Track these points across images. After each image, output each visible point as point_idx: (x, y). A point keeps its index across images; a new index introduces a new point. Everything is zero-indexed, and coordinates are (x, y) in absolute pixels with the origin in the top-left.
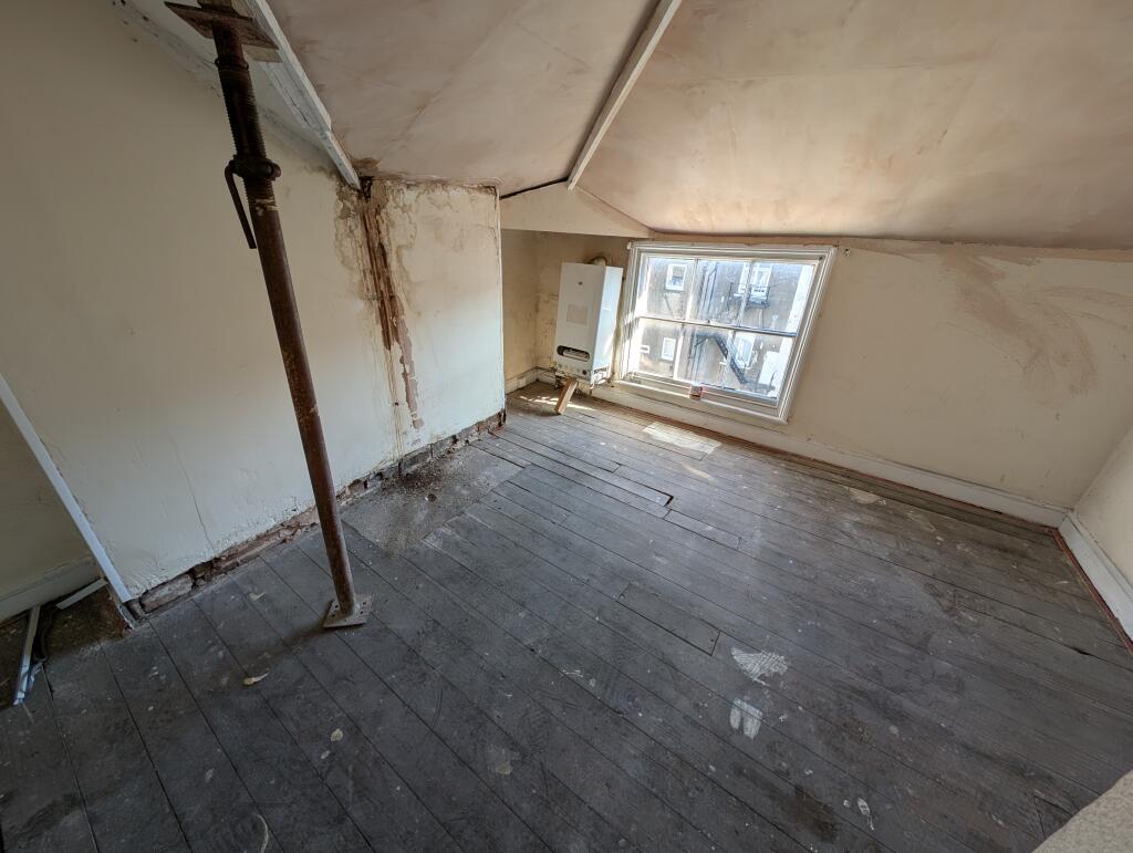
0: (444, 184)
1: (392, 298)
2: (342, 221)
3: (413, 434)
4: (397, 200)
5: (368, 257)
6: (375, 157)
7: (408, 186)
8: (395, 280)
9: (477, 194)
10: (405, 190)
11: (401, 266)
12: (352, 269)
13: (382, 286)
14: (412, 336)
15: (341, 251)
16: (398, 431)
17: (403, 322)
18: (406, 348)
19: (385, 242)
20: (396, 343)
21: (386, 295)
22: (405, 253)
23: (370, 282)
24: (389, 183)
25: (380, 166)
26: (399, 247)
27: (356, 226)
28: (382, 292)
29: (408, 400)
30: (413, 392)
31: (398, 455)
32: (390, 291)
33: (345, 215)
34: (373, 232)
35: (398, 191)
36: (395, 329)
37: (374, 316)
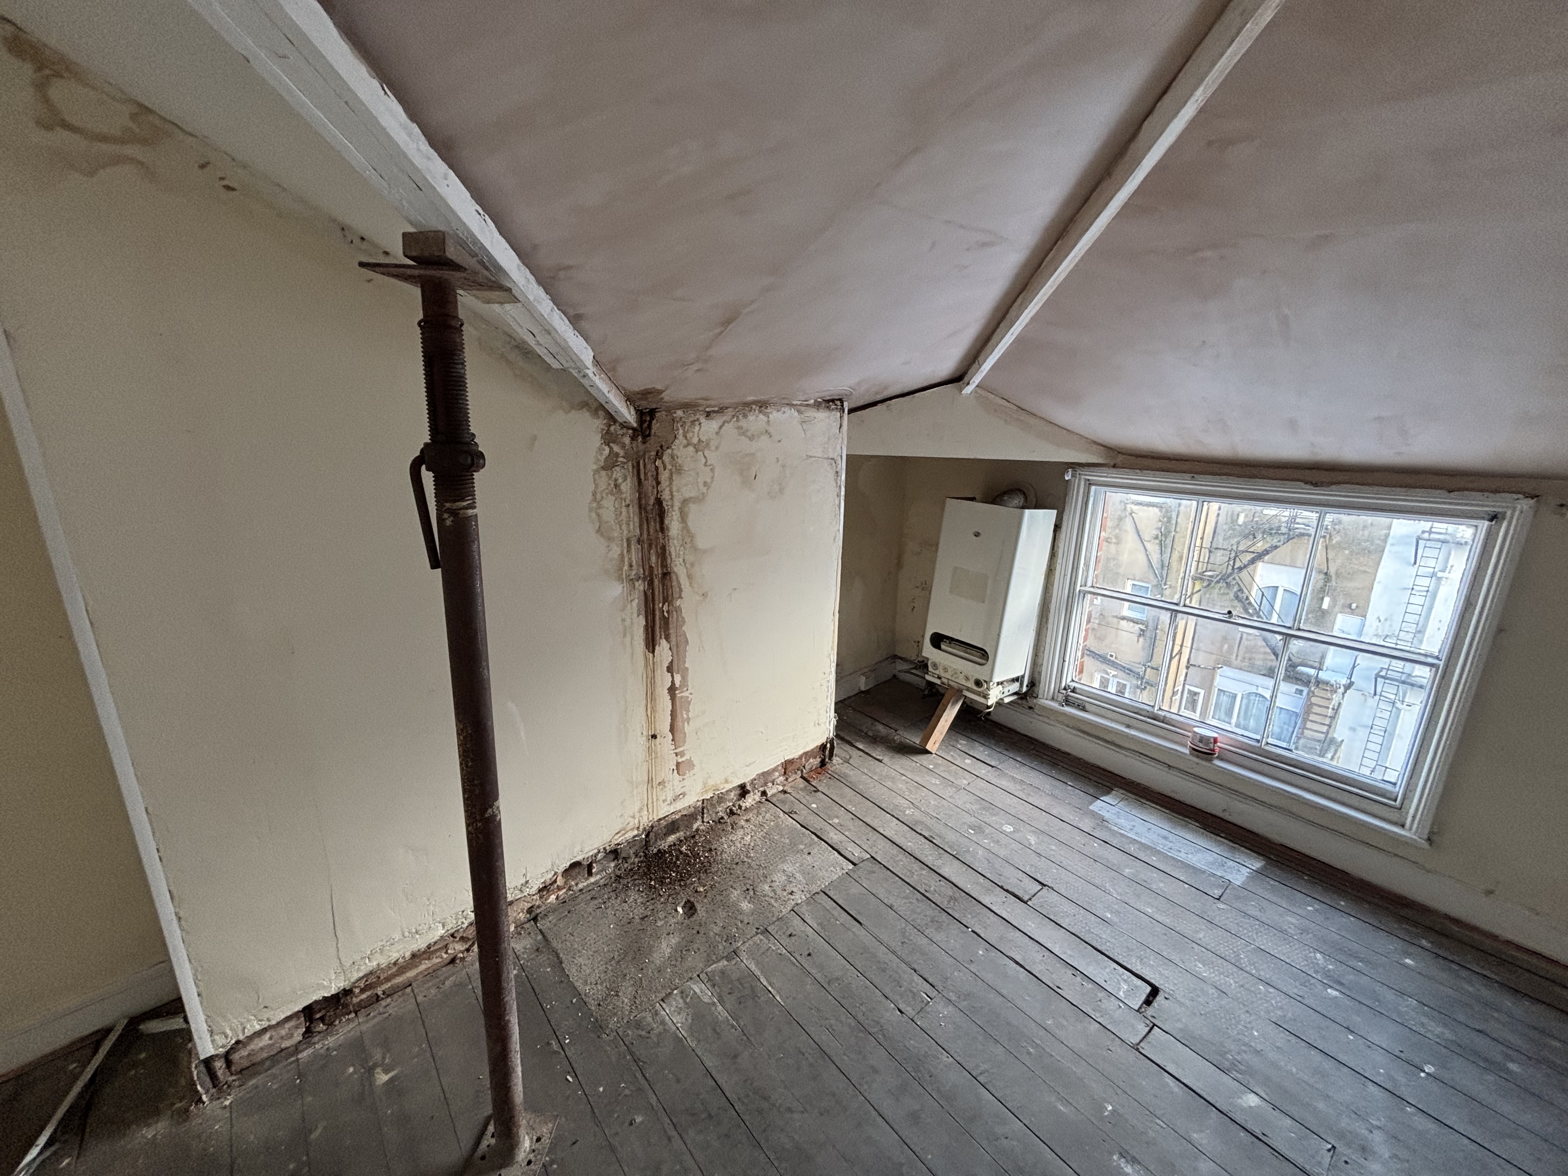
0: (763, 405)
1: (666, 575)
2: (603, 473)
3: (675, 784)
4: (689, 435)
5: (637, 519)
6: (659, 387)
7: (708, 415)
8: (674, 548)
9: (812, 413)
10: (703, 420)
11: (686, 528)
12: (610, 539)
13: (653, 559)
14: (689, 629)
15: (598, 515)
16: (650, 781)
17: (678, 610)
18: (678, 650)
19: (666, 496)
20: (664, 642)
21: (658, 571)
22: (693, 508)
23: (635, 556)
24: (680, 413)
25: (666, 396)
26: (685, 502)
27: (625, 479)
28: (651, 567)
29: (672, 730)
30: (682, 715)
31: (645, 821)
32: (664, 564)
33: (610, 465)
34: (649, 484)
35: (693, 422)
36: (666, 621)
37: (636, 603)
